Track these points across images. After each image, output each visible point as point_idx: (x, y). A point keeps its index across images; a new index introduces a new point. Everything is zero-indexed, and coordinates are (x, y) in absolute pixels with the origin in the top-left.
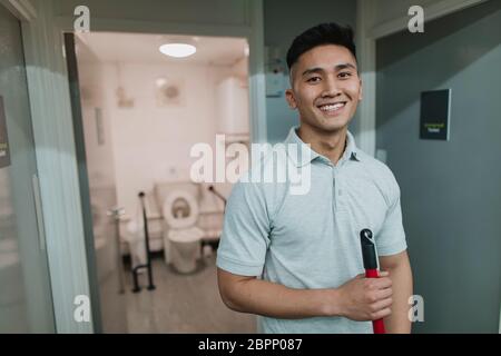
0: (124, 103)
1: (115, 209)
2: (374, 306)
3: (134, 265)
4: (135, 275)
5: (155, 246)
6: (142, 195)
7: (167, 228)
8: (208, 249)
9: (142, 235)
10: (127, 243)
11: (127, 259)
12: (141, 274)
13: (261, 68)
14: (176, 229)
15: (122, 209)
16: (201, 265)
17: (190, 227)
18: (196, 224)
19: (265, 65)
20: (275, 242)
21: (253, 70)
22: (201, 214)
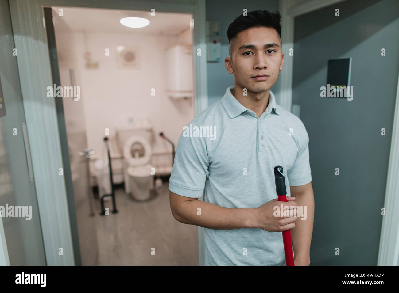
0: (91, 65)
1: (86, 150)
2: (282, 221)
3: (101, 194)
4: (102, 202)
5: (117, 179)
6: (106, 139)
7: (127, 165)
8: (159, 182)
9: (107, 171)
10: (95, 178)
11: (95, 190)
12: (107, 201)
13: (203, 38)
14: (134, 167)
15: (92, 150)
16: (154, 194)
17: (145, 165)
18: (150, 162)
19: (207, 36)
20: (212, 174)
21: (197, 41)
22: (154, 155)
